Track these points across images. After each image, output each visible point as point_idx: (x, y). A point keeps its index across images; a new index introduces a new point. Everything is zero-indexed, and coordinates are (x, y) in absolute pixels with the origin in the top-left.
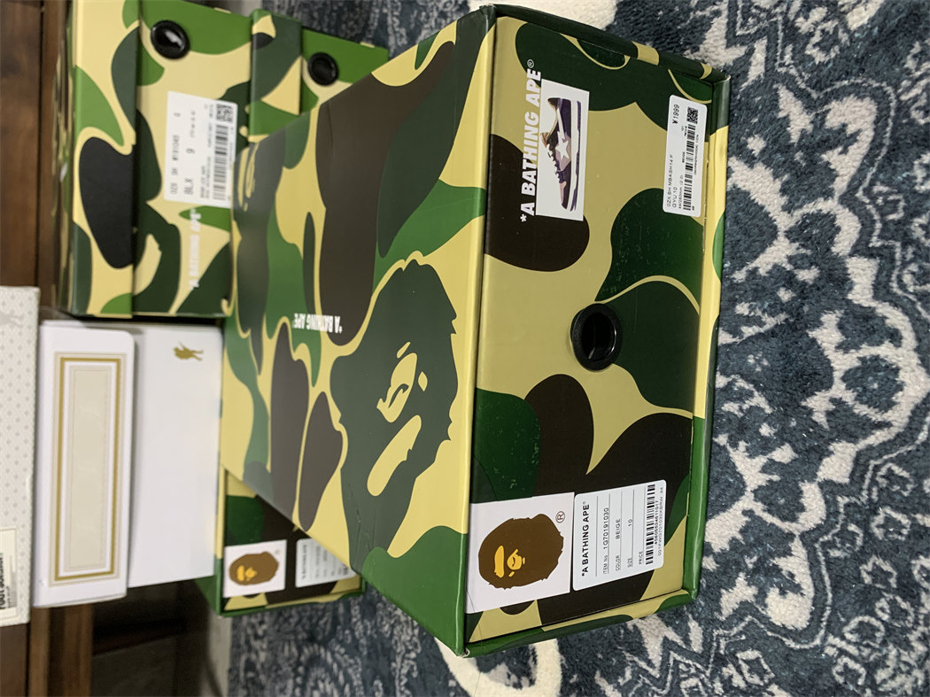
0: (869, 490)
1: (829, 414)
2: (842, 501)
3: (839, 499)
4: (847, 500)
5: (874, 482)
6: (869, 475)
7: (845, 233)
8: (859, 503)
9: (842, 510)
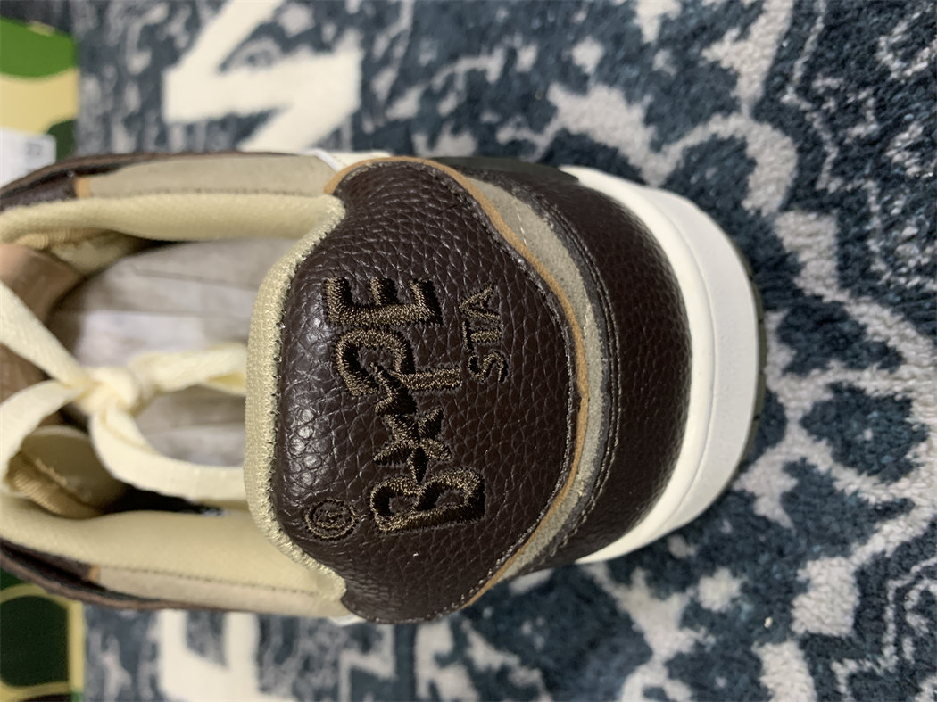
0: (898, 644)
1: (789, 499)
2: (844, 669)
3: (836, 666)
4: (852, 666)
5: (903, 628)
6: (890, 613)
7: (767, 170)
8: (879, 672)
9: (843, 689)
